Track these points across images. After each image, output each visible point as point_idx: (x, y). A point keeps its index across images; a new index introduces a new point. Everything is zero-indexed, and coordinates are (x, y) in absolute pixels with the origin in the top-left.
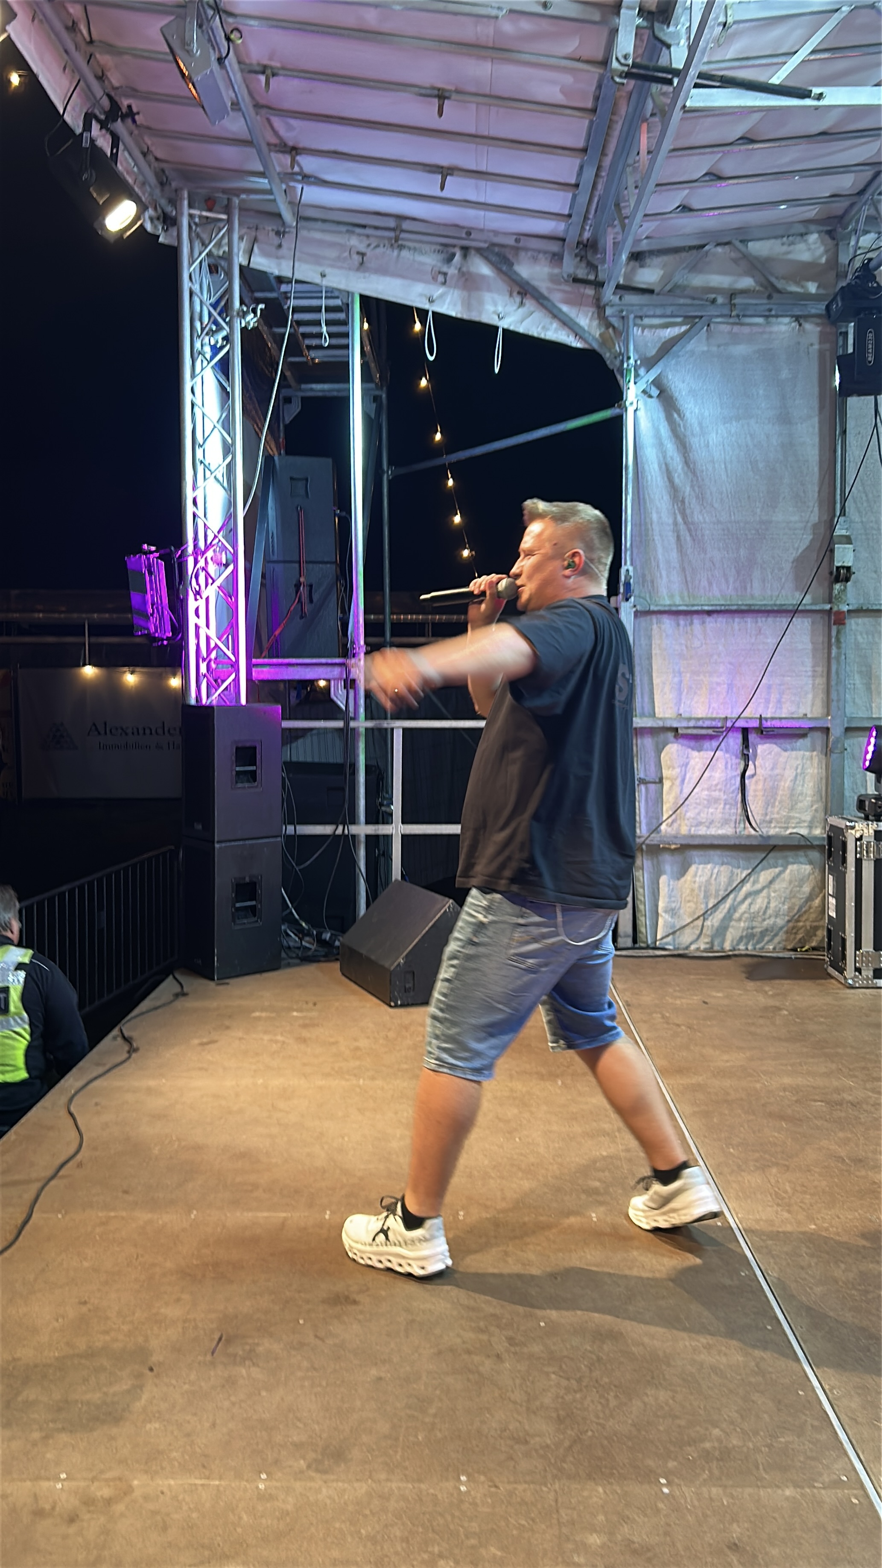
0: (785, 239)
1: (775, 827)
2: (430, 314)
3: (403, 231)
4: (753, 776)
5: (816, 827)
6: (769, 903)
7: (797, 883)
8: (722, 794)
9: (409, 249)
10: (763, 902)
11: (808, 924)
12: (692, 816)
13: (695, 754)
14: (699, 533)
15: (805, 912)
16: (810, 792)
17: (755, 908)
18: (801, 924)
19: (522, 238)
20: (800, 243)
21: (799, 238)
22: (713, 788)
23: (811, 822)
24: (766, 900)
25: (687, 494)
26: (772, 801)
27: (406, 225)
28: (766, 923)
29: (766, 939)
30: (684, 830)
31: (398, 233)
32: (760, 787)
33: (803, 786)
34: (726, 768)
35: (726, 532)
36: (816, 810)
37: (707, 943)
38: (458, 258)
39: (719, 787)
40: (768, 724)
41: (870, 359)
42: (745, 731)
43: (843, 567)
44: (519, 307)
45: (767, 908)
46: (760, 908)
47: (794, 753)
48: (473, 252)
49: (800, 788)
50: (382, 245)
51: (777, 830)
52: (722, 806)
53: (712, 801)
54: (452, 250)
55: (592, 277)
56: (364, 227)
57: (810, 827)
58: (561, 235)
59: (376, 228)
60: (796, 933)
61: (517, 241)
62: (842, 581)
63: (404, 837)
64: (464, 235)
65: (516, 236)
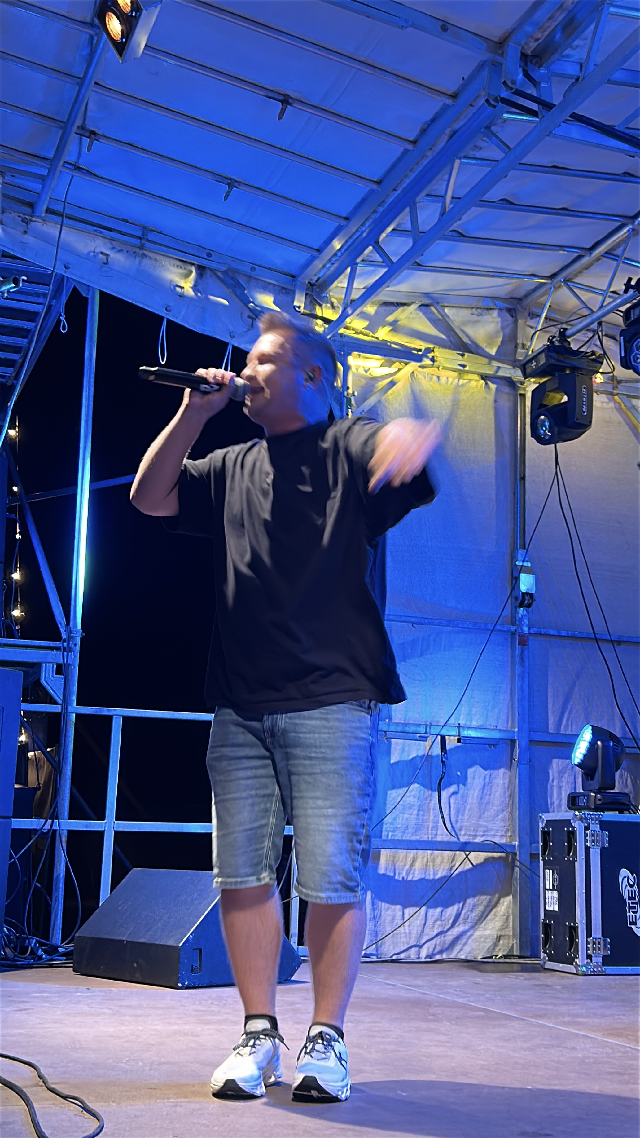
0: (474, 310)
1: (465, 835)
2: (165, 321)
3: (148, 240)
8: (416, 800)
9: (151, 259)
16: (496, 802)
19: (256, 267)
20: (486, 315)
21: (485, 311)
26: (463, 809)
27: (151, 237)
31: (143, 242)
33: (490, 794)
36: (503, 819)
38: (194, 275)
40: (466, 733)
42: (443, 739)
43: (527, 594)
44: (249, 330)
48: (209, 272)
49: (487, 796)
50: (125, 251)
51: (468, 837)
53: (407, 807)
54: (190, 268)
55: (317, 313)
56: (111, 230)
58: (292, 271)
59: (123, 234)
61: (253, 269)
62: (525, 606)
63: (118, 834)
64: (205, 257)
65: (252, 265)
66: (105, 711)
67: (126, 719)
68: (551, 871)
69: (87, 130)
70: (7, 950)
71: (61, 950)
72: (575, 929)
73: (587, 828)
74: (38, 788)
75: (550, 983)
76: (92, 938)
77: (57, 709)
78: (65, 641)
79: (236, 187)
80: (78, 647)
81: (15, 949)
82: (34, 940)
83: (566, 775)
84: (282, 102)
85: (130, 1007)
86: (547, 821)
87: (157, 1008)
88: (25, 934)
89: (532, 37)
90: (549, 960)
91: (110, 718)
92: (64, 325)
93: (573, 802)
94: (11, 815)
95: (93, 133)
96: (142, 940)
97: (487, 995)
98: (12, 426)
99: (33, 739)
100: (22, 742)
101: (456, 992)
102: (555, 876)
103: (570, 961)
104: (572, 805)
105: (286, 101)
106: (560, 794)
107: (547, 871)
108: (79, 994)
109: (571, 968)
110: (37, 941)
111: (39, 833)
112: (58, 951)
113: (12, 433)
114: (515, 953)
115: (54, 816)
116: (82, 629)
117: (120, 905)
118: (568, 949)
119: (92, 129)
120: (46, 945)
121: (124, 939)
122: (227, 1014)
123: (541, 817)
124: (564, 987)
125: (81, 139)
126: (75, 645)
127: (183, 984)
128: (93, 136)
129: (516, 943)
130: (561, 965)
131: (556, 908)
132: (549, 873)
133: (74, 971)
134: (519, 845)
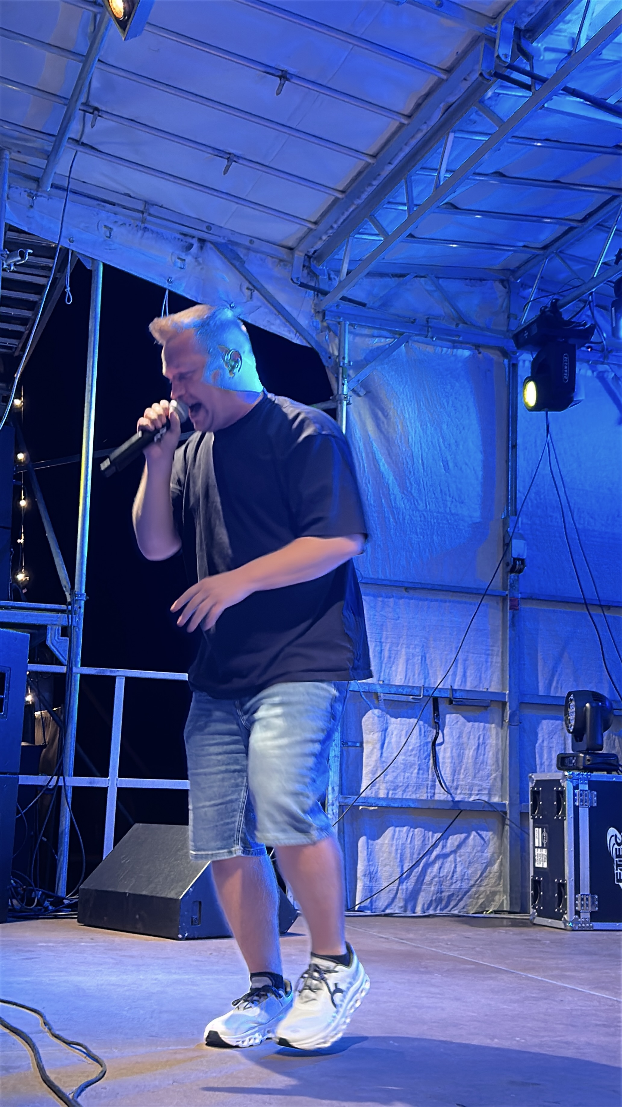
0: (467, 281)
1: (460, 794)
2: (167, 292)
3: (150, 215)
4: (441, 744)
5: (495, 795)
6: (455, 867)
7: (479, 848)
8: (416, 759)
9: (153, 232)
10: (450, 865)
11: (488, 888)
12: (391, 779)
13: (393, 720)
14: (401, 517)
15: (486, 877)
16: (490, 762)
17: (444, 872)
18: (482, 889)
19: (255, 240)
20: (479, 286)
21: (479, 282)
22: (409, 754)
23: (490, 790)
24: (453, 866)
25: (390, 482)
26: (458, 768)
27: (152, 211)
28: (453, 887)
29: (453, 903)
30: (382, 794)
31: (145, 216)
32: (448, 754)
33: (484, 755)
34: (420, 735)
35: (422, 519)
36: (495, 779)
37: (402, 907)
38: (194, 249)
39: (414, 753)
40: (458, 695)
41: (566, 377)
42: (436, 701)
43: (519, 559)
44: (248, 301)
45: (454, 872)
46: (448, 872)
47: (476, 724)
48: (209, 245)
49: (482, 757)
50: (128, 225)
51: (462, 796)
52: (416, 771)
53: (407, 766)
54: (191, 241)
55: (312, 284)
56: (114, 204)
57: (490, 795)
58: (290, 244)
59: (125, 208)
60: (478, 898)
61: (251, 242)
62: (516, 572)
63: (121, 791)
64: (205, 230)
65: (250, 238)
66: (108, 672)
67: (129, 680)
68: (540, 829)
69: (90, 106)
70: (15, 902)
71: (66, 902)
72: (563, 886)
73: (576, 788)
74: (44, 746)
75: (538, 938)
76: (97, 891)
77: (64, 669)
78: (70, 604)
79: (235, 161)
80: (82, 610)
81: (21, 901)
82: (40, 892)
83: (556, 736)
84: (280, 77)
85: (132, 957)
86: (537, 780)
87: (158, 958)
88: (32, 886)
89: (525, 12)
90: (539, 916)
91: (114, 678)
92: (69, 296)
93: (563, 762)
94: (18, 771)
95: (96, 109)
96: (144, 893)
97: (478, 949)
98: (18, 396)
99: (39, 698)
100: (28, 702)
101: (447, 946)
102: (545, 834)
103: (559, 917)
104: (561, 765)
105: (284, 76)
106: (550, 753)
107: (537, 829)
108: (83, 944)
109: (560, 924)
110: (43, 893)
111: (44, 789)
112: (63, 903)
113: (18, 402)
114: (505, 909)
115: (60, 773)
116: (86, 592)
117: (123, 859)
118: (556, 905)
119: (96, 105)
120: (51, 897)
121: (127, 891)
122: (226, 964)
123: (531, 777)
124: (553, 942)
125: (84, 116)
126: (80, 608)
127: (183, 935)
128: (96, 112)
129: (506, 899)
130: (550, 920)
131: (545, 865)
132: (538, 831)
133: (78, 921)
134: (510, 804)
